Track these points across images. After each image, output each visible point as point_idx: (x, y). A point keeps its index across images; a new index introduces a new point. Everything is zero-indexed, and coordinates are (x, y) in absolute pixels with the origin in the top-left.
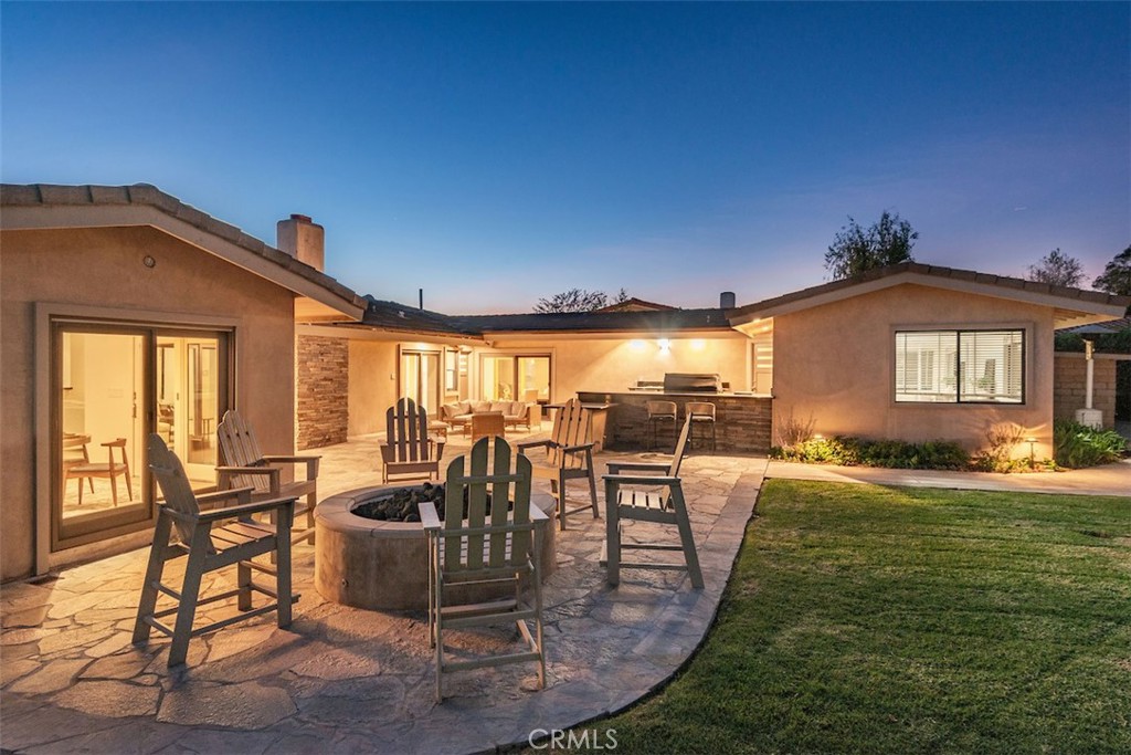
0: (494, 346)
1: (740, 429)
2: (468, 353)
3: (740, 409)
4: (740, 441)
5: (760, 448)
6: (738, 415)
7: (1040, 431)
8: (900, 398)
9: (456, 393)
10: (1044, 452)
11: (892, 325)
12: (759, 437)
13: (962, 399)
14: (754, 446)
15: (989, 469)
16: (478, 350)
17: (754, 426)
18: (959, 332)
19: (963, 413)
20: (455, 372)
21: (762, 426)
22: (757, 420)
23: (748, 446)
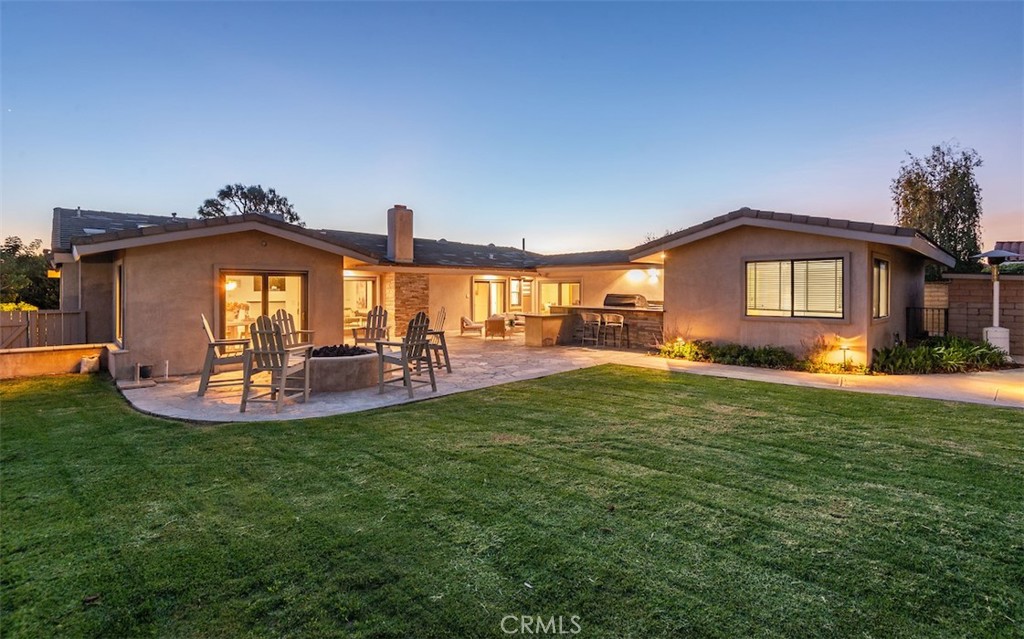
0: (547, 275)
1: (646, 333)
2: (531, 281)
3: (646, 319)
4: (646, 342)
6: (645, 324)
7: (857, 341)
8: (750, 312)
9: (519, 307)
10: (860, 358)
11: (744, 257)
13: (796, 314)
16: (538, 279)
18: (792, 261)
19: (796, 325)
20: (519, 294)
22: (655, 328)
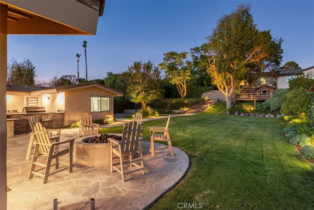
4: (54, 126)
5: (60, 127)
6: (54, 118)
7: (112, 116)
11: (91, 95)
12: (60, 124)
13: (102, 111)
14: (59, 127)
15: (108, 124)
17: (59, 121)
18: (101, 97)
19: (102, 113)
21: (61, 121)
22: (60, 119)
23: (57, 127)
